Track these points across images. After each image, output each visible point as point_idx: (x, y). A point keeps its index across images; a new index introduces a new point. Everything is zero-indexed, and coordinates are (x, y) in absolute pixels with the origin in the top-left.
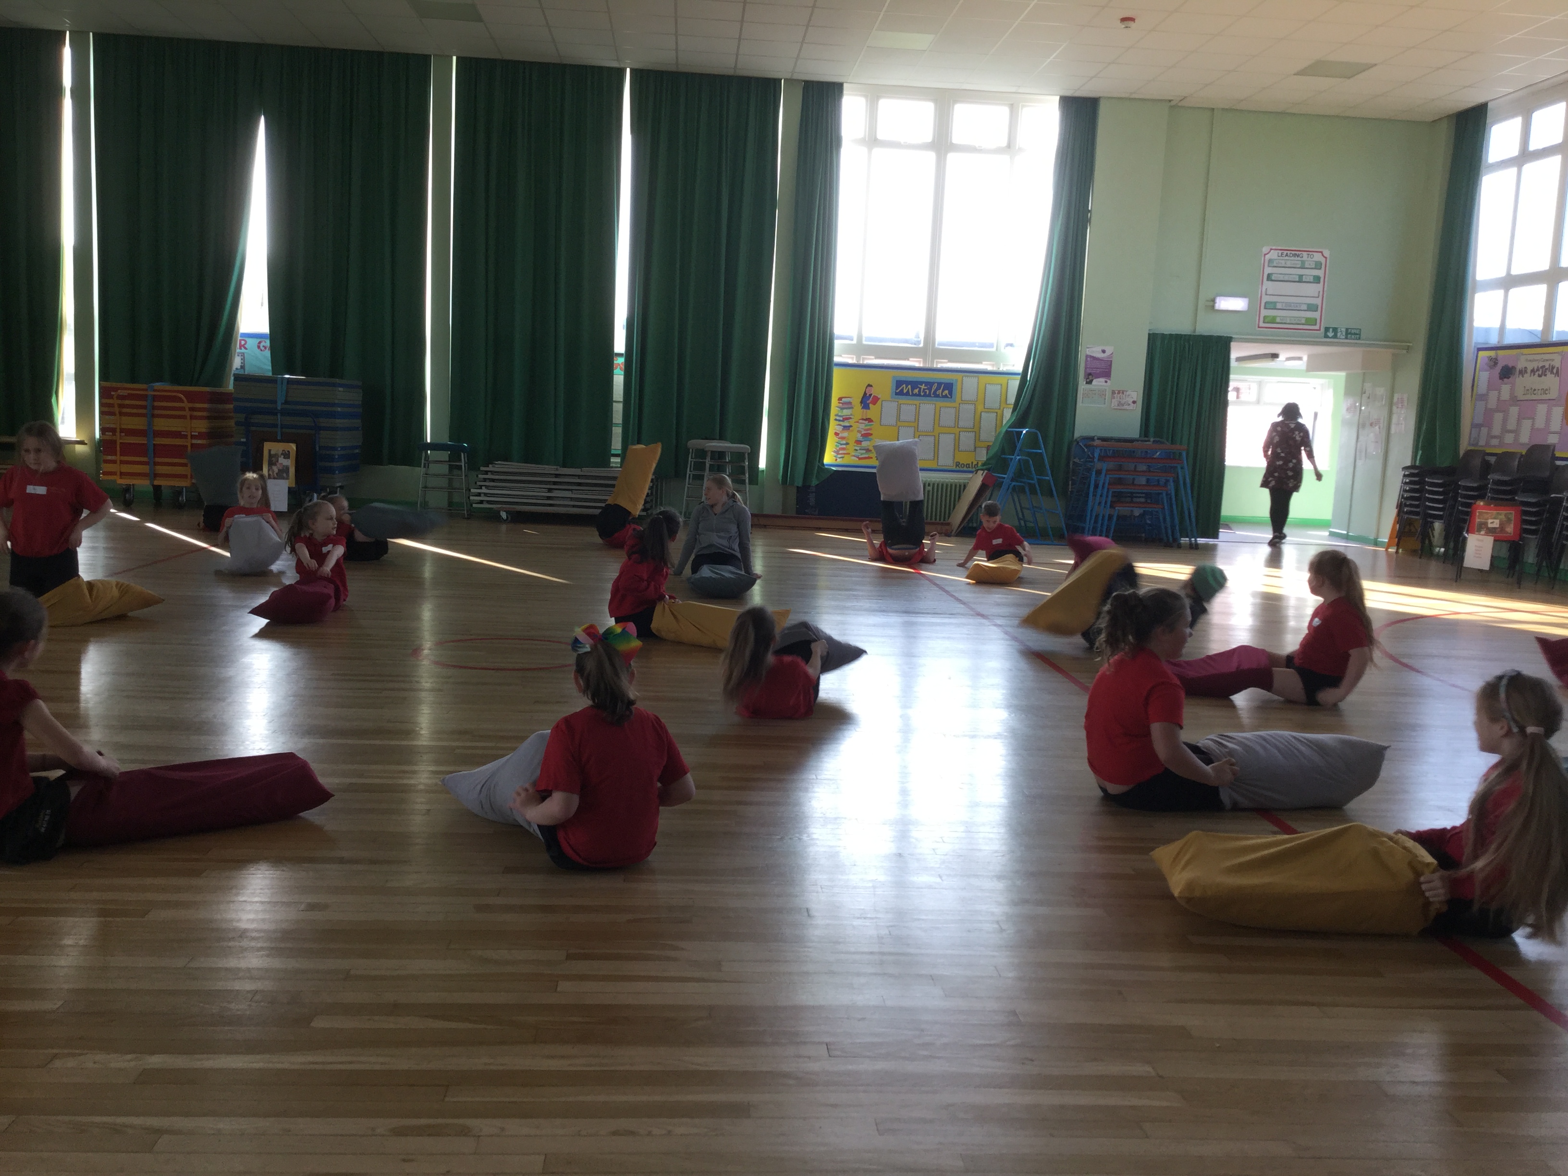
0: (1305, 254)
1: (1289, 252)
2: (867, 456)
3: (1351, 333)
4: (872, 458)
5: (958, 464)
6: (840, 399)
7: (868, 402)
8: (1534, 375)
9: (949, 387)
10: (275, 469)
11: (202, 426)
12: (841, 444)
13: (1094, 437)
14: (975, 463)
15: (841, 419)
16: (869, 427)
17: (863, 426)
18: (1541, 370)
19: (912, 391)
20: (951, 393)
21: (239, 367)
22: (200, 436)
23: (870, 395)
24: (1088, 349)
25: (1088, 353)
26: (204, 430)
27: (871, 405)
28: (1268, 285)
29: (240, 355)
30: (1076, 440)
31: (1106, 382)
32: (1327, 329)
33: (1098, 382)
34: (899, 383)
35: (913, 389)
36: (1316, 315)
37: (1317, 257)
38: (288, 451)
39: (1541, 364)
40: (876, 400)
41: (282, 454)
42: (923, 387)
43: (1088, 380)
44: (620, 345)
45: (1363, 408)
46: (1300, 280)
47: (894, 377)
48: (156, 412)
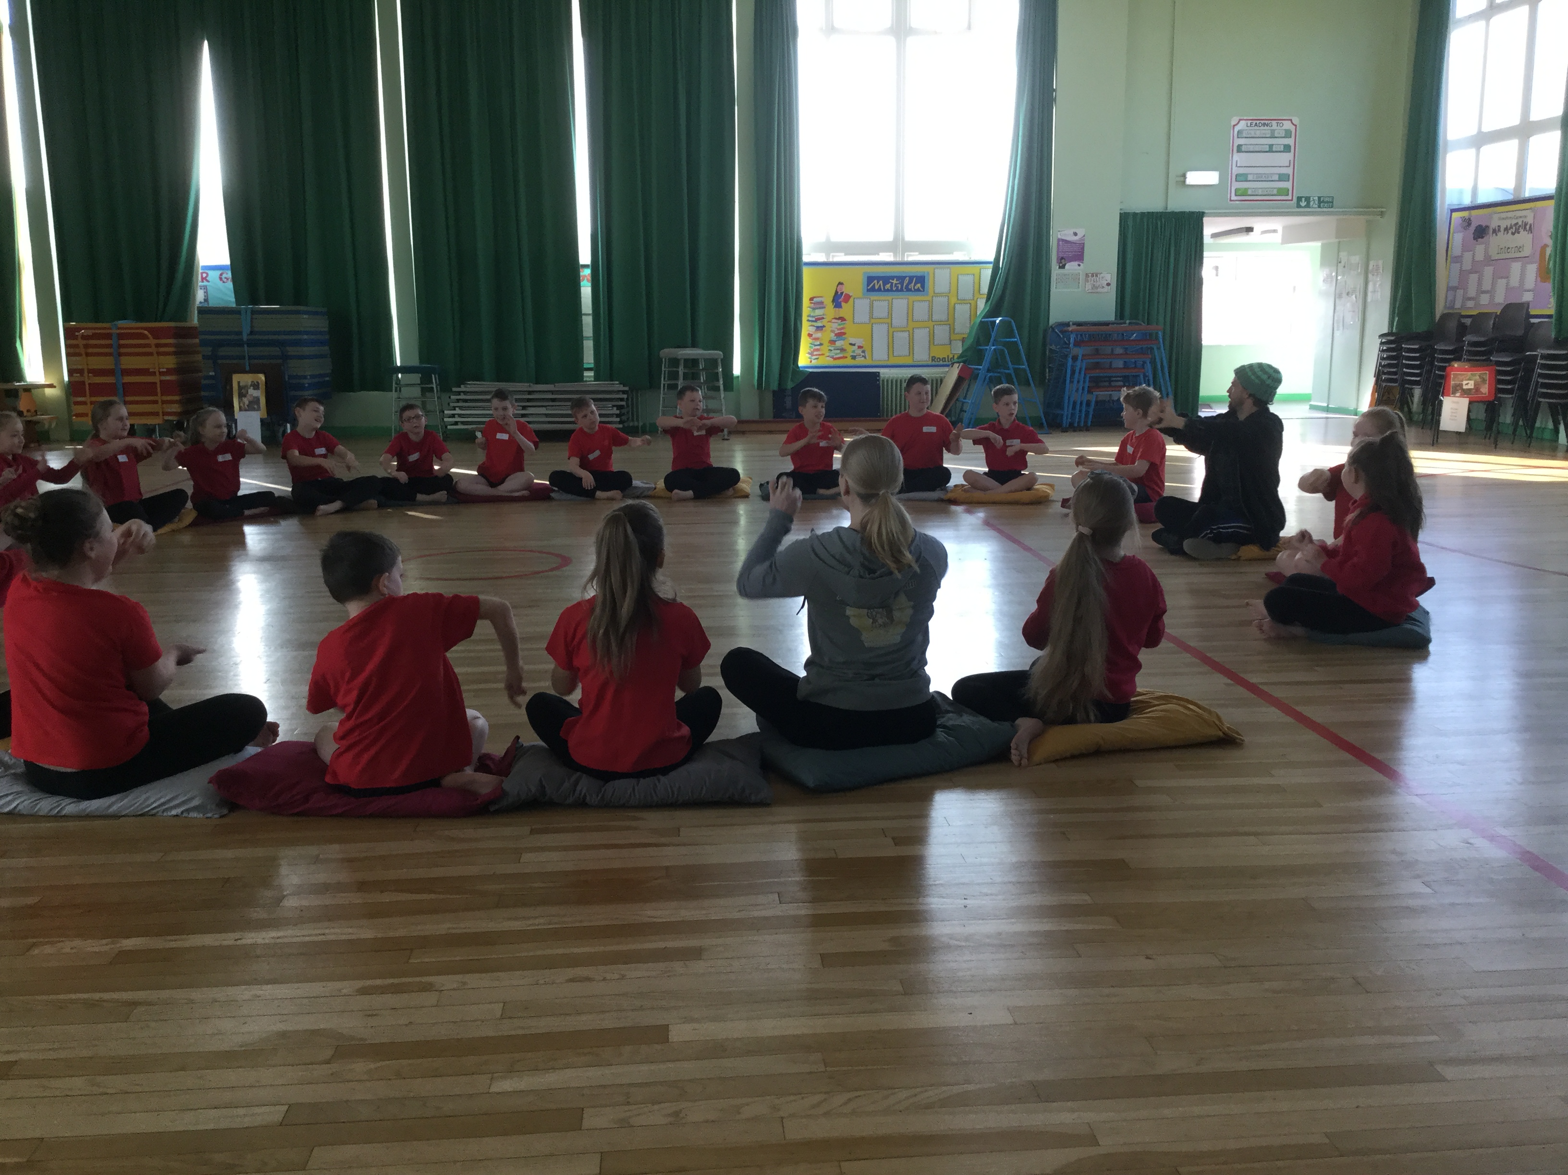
0: (1274, 123)
1: (1258, 122)
2: (841, 355)
3: (1323, 202)
4: (846, 357)
5: (933, 359)
6: (811, 299)
7: (840, 300)
8: (1508, 233)
9: (921, 280)
10: (246, 401)
11: (170, 362)
12: (815, 345)
13: (1069, 322)
14: (951, 356)
15: (814, 319)
16: (842, 326)
17: (836, 326)
18: (1514, 228)
19: (884, 288)
20: (923, 286)
21: (203, 301)
22: (169, 372)
23: (842, 293)
24: (1059, 233)
25: (1059, 237)
26: (171, 366)
27: (843, 304)
28: (1237, 157)
29: (203, 288)
30: (1051, 327)
31: (1079, 265)
32: (1299, 199)
33: (1071, 266)
34: (870, 279)
35: (884, 285)
36: (1287, 185)
37: (1287, 125)
38: (258, 382)
39: (1514, 222)
40: (847, 298)
41: (251, 386)
42: (895, 282)
43: (1061, 265)
44: (585, 256)
45: (1339, 278)
46: (1271, 149)
47: (865, 273)
48: (123, 350)
